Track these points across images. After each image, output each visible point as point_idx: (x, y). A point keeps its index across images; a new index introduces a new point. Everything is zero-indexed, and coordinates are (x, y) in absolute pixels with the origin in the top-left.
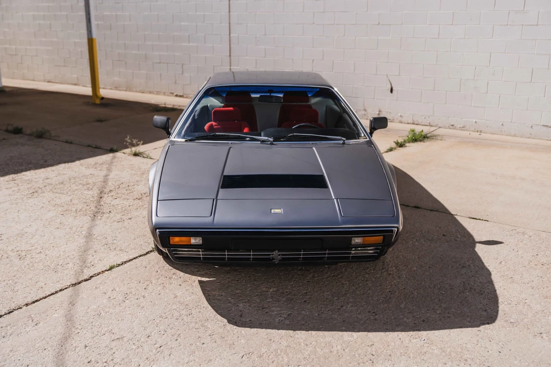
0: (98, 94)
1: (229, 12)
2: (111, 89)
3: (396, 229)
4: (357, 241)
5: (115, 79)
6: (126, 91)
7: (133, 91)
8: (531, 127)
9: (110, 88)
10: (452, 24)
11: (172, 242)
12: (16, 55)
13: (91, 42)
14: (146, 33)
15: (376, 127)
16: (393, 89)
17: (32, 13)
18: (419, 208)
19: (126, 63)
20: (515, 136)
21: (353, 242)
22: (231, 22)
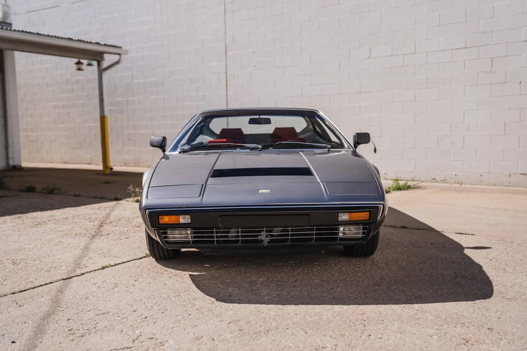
0: (108, 165)
1: (227, 91)
2: (121, 166)
3: (382, 206)
4: (344, 218)
5: (125, 156)
6: (134, 166)
7: (140, 166)
8: (510, 176)
9: (119, 165)
10: (426, 88)
11: (161, 222)
12: (36, 141)
13: (103, 119)
14: (153, 114)
15: (359, 141)
16: (377, 149)
17: (52, 104)
18: (406, 228)
19: (135, 142)
20: (494, 185)
21: (340, 219)
22: (229, 99)
